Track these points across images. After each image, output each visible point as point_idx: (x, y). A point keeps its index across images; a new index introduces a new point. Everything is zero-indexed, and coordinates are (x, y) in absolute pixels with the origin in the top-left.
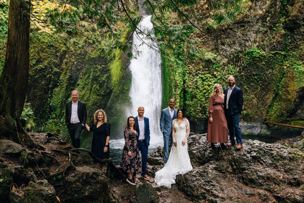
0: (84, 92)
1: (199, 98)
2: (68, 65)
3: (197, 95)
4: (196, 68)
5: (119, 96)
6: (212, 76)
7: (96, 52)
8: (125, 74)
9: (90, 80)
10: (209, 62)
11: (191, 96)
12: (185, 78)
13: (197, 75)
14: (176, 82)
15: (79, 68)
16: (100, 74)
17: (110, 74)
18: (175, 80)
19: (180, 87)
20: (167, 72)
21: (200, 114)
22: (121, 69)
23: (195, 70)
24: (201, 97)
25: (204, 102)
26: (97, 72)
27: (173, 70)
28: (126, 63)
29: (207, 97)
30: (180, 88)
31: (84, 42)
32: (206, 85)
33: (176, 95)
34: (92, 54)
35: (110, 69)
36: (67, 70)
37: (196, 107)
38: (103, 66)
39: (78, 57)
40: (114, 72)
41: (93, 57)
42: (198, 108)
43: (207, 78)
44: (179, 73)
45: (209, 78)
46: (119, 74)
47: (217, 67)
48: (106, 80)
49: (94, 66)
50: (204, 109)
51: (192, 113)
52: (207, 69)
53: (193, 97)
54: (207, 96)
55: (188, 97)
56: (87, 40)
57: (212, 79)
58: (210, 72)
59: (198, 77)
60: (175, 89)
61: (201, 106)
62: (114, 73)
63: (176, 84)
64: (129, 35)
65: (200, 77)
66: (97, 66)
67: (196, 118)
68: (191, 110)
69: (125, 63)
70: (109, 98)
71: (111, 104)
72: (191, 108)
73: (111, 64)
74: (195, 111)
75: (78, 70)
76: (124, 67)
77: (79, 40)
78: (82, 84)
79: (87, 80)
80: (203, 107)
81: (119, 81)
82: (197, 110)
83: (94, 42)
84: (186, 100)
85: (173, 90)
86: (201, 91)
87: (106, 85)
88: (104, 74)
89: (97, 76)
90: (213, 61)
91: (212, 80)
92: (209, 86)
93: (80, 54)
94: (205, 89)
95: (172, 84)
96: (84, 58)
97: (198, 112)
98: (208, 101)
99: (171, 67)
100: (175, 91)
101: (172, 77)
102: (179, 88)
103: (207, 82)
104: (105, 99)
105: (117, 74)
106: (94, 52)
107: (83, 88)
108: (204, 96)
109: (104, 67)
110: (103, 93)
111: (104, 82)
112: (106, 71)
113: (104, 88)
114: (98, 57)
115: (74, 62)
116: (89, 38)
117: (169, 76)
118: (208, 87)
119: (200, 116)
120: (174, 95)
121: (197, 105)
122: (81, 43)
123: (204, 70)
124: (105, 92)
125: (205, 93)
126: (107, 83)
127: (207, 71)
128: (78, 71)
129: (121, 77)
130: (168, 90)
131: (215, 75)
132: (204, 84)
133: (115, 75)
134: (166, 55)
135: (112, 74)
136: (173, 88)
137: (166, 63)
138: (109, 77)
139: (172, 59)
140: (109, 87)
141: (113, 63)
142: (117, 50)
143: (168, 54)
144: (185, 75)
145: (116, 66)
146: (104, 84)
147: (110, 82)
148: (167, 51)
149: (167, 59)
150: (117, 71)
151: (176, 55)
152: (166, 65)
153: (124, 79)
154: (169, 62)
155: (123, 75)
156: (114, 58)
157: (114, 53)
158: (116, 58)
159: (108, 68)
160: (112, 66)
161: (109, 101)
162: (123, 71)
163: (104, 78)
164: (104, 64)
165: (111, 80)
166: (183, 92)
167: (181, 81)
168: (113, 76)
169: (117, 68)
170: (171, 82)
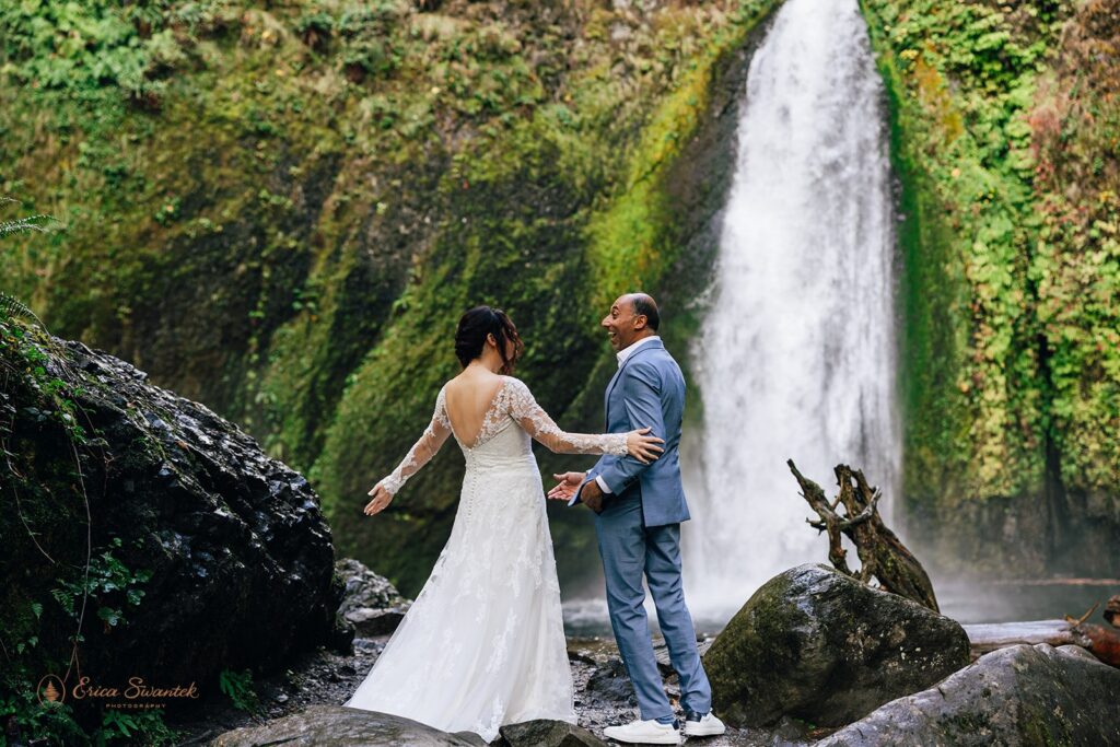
0: (428, 343)
2: (347, 219)
3: (1106, 358)
4: (1084, 204)
7: (502, 154)
8: (680, 266)
9: (464, 289)
11: (1077, 369)
12: (1032, 273)
13: (1093, 244)
14: (978, 296)
15: (403, 229)
16: (517, 262)
17: (583, 263)
18: (969, 281)
19: (998, 320)
20: (925, 243)
22: (658, 242)
23: (1084, 220)
26: (500, 249)
27: (958, 229)
28: (692, 209)
30: (1002, 325)
31: (432, 111)
33: (978, 365)
34: (474, 168)
35: (581, 236)
36: (341, 240)
37: (1110, 430)
38: (539, 222)
39: (397, 183)
40: (608, 254)
41: (483, 177)
44: (993, 243)
46: (641, 261)
48: (558, 291)
49: (486, 222)
51: (1091, 465)
53: (1092, 372)
55: (1065, 376)
56: (449, 99)
59: (1099, 257)
60: (972, 330)
62: (612, 259)
63: (974, 302)
64: (724, 73)
65: (1111, 256)
66: (506, 222)
68: (1085, 448)
69: (685, 210)
70: (576, 380)
72: (1086, 436)
73: (596, 214)
74: (1105, 454)
75: (402, 243)
76: (679, 230)
77: (407, 103)
78: (420, 305)
79: (444, 290)
83: (488, 109)
84: (1056, 393)
85: (960, 336)
87: (558, 316)
88: (547, 261)
89: (505, 271)
93: (410, 166)
95: (954, 307)
96: (432, 186)
99: (949, 212)
100: (973, 342)
101: (952, 270)
102: (996, 328)
104: (552, 382)
105: (634, 263)
106: (487, 156)
107: (425, 326)
109: (550, 227)
110: (538, 351)
111: (545, 297)
112: (562, 248)
113: (547, 328)
114: (511, 178)
115: (374, 205)
116: (459, 89)
117: (938, 265)
120: (965, 365)
122: (417, 114)
124: (549, 346)
126: (564, 306)
128: (401, 245)
129: (658, 277)
130: (928, 337)
133: (617, 270)
134: (924, 155)
135: (597, 264)
136: (958, 325)
137: (922, 197)
138: (578, 278)
139: (956, 173)
140: (573, 324)
141: (605, 210)
142: (641, 150)
143: (934, 145)
144: (1033, 253)
145: (626, 225)
146: (546, 310)
147: (580, 300)
148: (926, 131)
149: (924, 172)
150: (630, 247)
151: (984, 152)
152: (921, 207)
153: (671, 290)
154: (940, 191)
155: (668, 270)
156: (616, 185)
157: (620, 162)
158: (629, 185)
159: (573, 234)
160: (601, 224)
161: (581, 395)
162: (673, 248)
163: (547, 282)
164: (550, 215)
165: (588, 292)
166: (1035, 351)
167: (1006, 288)
168: (599, 270)
169: (633, 234)
170: (947, 295)
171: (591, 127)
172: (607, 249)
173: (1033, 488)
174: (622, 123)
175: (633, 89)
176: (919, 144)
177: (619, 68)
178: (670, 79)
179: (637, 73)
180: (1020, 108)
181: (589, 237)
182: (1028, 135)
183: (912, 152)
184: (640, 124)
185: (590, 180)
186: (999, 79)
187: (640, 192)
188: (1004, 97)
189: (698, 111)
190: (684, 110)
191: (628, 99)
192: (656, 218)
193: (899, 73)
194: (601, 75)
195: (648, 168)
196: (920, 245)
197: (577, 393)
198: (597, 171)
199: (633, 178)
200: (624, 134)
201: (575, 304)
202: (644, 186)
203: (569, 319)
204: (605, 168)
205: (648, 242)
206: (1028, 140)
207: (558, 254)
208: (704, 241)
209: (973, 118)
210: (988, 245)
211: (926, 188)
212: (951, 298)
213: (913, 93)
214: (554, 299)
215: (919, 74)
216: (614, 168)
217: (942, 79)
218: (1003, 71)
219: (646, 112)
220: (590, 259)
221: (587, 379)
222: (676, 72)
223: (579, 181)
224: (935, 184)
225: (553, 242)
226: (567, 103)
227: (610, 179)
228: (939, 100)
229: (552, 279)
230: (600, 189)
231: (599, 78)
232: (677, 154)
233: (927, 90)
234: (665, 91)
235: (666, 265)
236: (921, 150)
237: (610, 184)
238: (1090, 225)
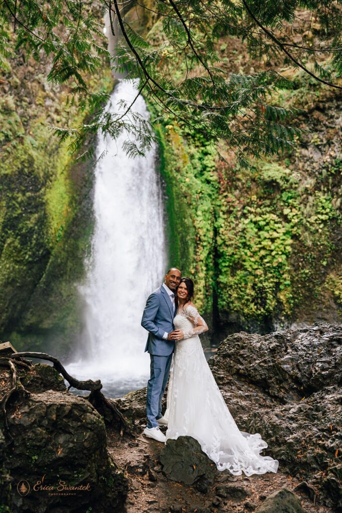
1: (250, 269)
3: (244, 261)
4: (242, 199)
5: (66, 263)
6: (279, 218)
7: (13, 161)
8: (79, 215)
10: (272, 186)
11: (231, 264)
12: (217, 224)
13: (244, 216)
14: (198, 233)
16: (20, 214)
17: (45, 214)
18: (194, 227)
19: (205, 244)
20: (176, 209)
21: (252, 305)
22: (71, 203)
23: (242, 206)
24: (255, 267)
25: (261, 278)
26: (14, 208)
27: (190, 205)
28: (82, 188)
29: (269, 267)
30: (206, 246)
32: (265, 238)
33: (197, 262)
34: (2, 168)
35: (44, 201)
37: (243, 289)
38: (28, 194)
40: (54, 209)
41: (6, 172)
42: (248, 291)
43: (268, 224)
45: (272, 222)
46: (65, 212)
47: (291, 198)
48: (36, 227)
49: (8, 194)
50: (262, 294)
51: (232, 302)
52: (268, 202)
53: (237, 266)
54: (268, 265)
55: (225, 266)
57: (280, 225)
58: (275, 209)
59: (247, 221)
60: (195, 247)
61: (253, 288)
62: (55, 212)
63: (197, 236)
65: (251, 221)
66: (15, 194)
67: (244, 315)
68: (230, 295)
69: (79, 188)
70: (42, 269)
71: (48, 284)
72: (232, 291)
73: (48, 190)
74: (239, 299)
76: (77, 198)
80: (259, 290)
81: (65, 229)
82: (246, 297)
83: (7, 139)
84: (221, 273)
85: (191, 250)
86: (255, 253)
87: (37, 239)
88: (31, 213)
89: (16, 218)
90: (281, 183)
91: (279, 228)
92: (273, 240)
94: (264, 248)
95: (188, 238)
97: (248, 300)
98: (270, 275)
99: (186, 197)
100: (196, 253)
101: (188, 221)
102: (204, 246)
103: (268, 231)
104: (34, 271)
105: (62, 213)
106: (7, 161)
108: (261, 265)
109: (32, 196)
110: (30, 256)
111: (31, 231)
112: (36, 207)
113: (33, 245)
114: (17, 173)
117: (182, 220)
118: (270, 243)
119: (251, 309)
120: (193, 262)
121: (246, 284)
123: (261, 205)
124: (34, 254)
125: (262, 258)
126: (39, 234)
127: (269, 206)
129: (71, 220)
130: (179, 250)
131: (287, 215)
132: (262, 237)
133: (57, 217)
134: (175, 171)
135: (50, 214)
136: (191, 246)
137: (175, 189)
138: (43, 221)
139: (187, 180)
140: (43, 243)
141: (50, 188)
142: (60, 159)
143: (179, 168)
144: (217, 216)
145: (59, 195)
146: (32, 236)
147: (45, 232)
148: (176, 161)
149: (175, 178)
150: (61, 206)
151: (196, 172)
152: (175, 194)
153: (77, 226)
154: (181, 188)
155: (75, 217)
156: (54, 176)
157: (54, 165)
158: (58, 176)
159: (40, 200)
160: (49, 195)
161: (44, 276)
162: (76, 206)
163: (32, 223)
164: (31, 191)
165: (47, 228)
166: (213, 255)
167: (208, 230)
168: (51, 217)
169: (61, 199)
170: (186, 232)
171: (42, 148)
172: (53, 207)
173: (209, 311)
174: (52, 146)
176: (173, 166)
177: (49, 119)
179: (55, 122)
180: (210, 154)
181: (46, 201)
182: (214, 166)
183: (169, 169)
184: (58, 147)
185: (45, 174)
186: (201, 141)
187: (62, 180)
188: (203, 148)
193: (164, 134)
194: (43, 122)
195: (63, 168)
196: (174, 210)
197: (43, 274)
198: (47, 170)
199: (59, 172)
200: (53, 151)
201: (43, 234)
203: (41, 241)
204: (49, 168)
205: (67, 203)
206: (214, 168)
207: (34, 210)
208: (88, 203)
209: (192, 157)
210: (203, 212)
211: (176, 185)
212: (188, 233)
213: (170, 144)
214: (35, 232)
215: (172, 136)
216: (52, 168)
217: (181, 140)
218: (203, 138)
220: (47, 212)
221: (46, 268)
222: (70, 123)
223: (42, 174)
224: (180, 184)
225: (33, 204)
226: (31, 135)
227: (51, 173)
228: (180, 148)
229: (34, 222)
230: (48, 178)
231: (42, 124)
232: (73, 161)
233: (175, 143)
235: (74, 214)
236: (173, 169)
237: (52, 176)
238: (244, 208)
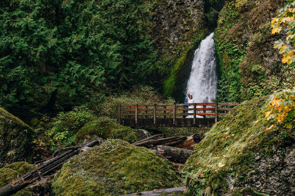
4: (247, 80)
6: (259, 87)
8: (179, 89)
10: (255, 74)
13: (248, 87)
22: (175, 85)
28: (182, 79)
44: (233, 86)
45: (257, 89)
47: (263, 78)
52: (255, 80)
57: (260, 90)
58: (258, 83)
59: (249, 89)
62: (167, 88)
64: (190, 54)
65: (251, 89)
76: (179, 83)
90: (259, 72)
103: (256, 93)
105: (171, 88)
123: (253, 82)
127: (256, 82)
129: (175, 91)
135: (165, 89)
139: (228, 73)
141: (166, 79)
142: (174, 68)
143: (225, 68)
144: (240, 88)
145: (170, 82)
148: (224, 66)
149: (223, 73)
150: (171, 86)
155: (177, 90)
157: (170, 71)
158: (171, 75)
159: (161, 83)
160: (166, 82)
162: (178, 86)
164: (157, 80)
167: (236, 93)
171: (165, 65)
172: (167, 86)
174: (170, 64)
175: (173, 57)
177: (170, 54)
178: (180, 55)
179: (174, 54)
181: (163, 84)
182: (241, 67)
183: (221, 69)
184: (174, 63)
185: (164, 74)
187: (173, 76)
188: (239, 60)
189: (184, 61)
190: (182, 61)
191: (172, 59)
192: (175, 81)
193: (220, 55)
195: (175, 72)
199: (172, 73)
200: (171, 66)
202: (174, 75)
208: (184, 84)
209: (232, 63)
213: (222, 59)
215: (223, 55)
216: (168, 72)
217: (227, 56)
218: (238, 55)
219: (175, 61)
220: (163, 88)
223: (162, 74)
224: (225, 75)
226: (160, 60)
228: (226, 60)
230: (166, 76)
231: (166, 56)
232: (180, 69)
233: (224, 58)
234: (179, 57)
236: (223, 69)
237: (168, 75)
238: (248, 83)
